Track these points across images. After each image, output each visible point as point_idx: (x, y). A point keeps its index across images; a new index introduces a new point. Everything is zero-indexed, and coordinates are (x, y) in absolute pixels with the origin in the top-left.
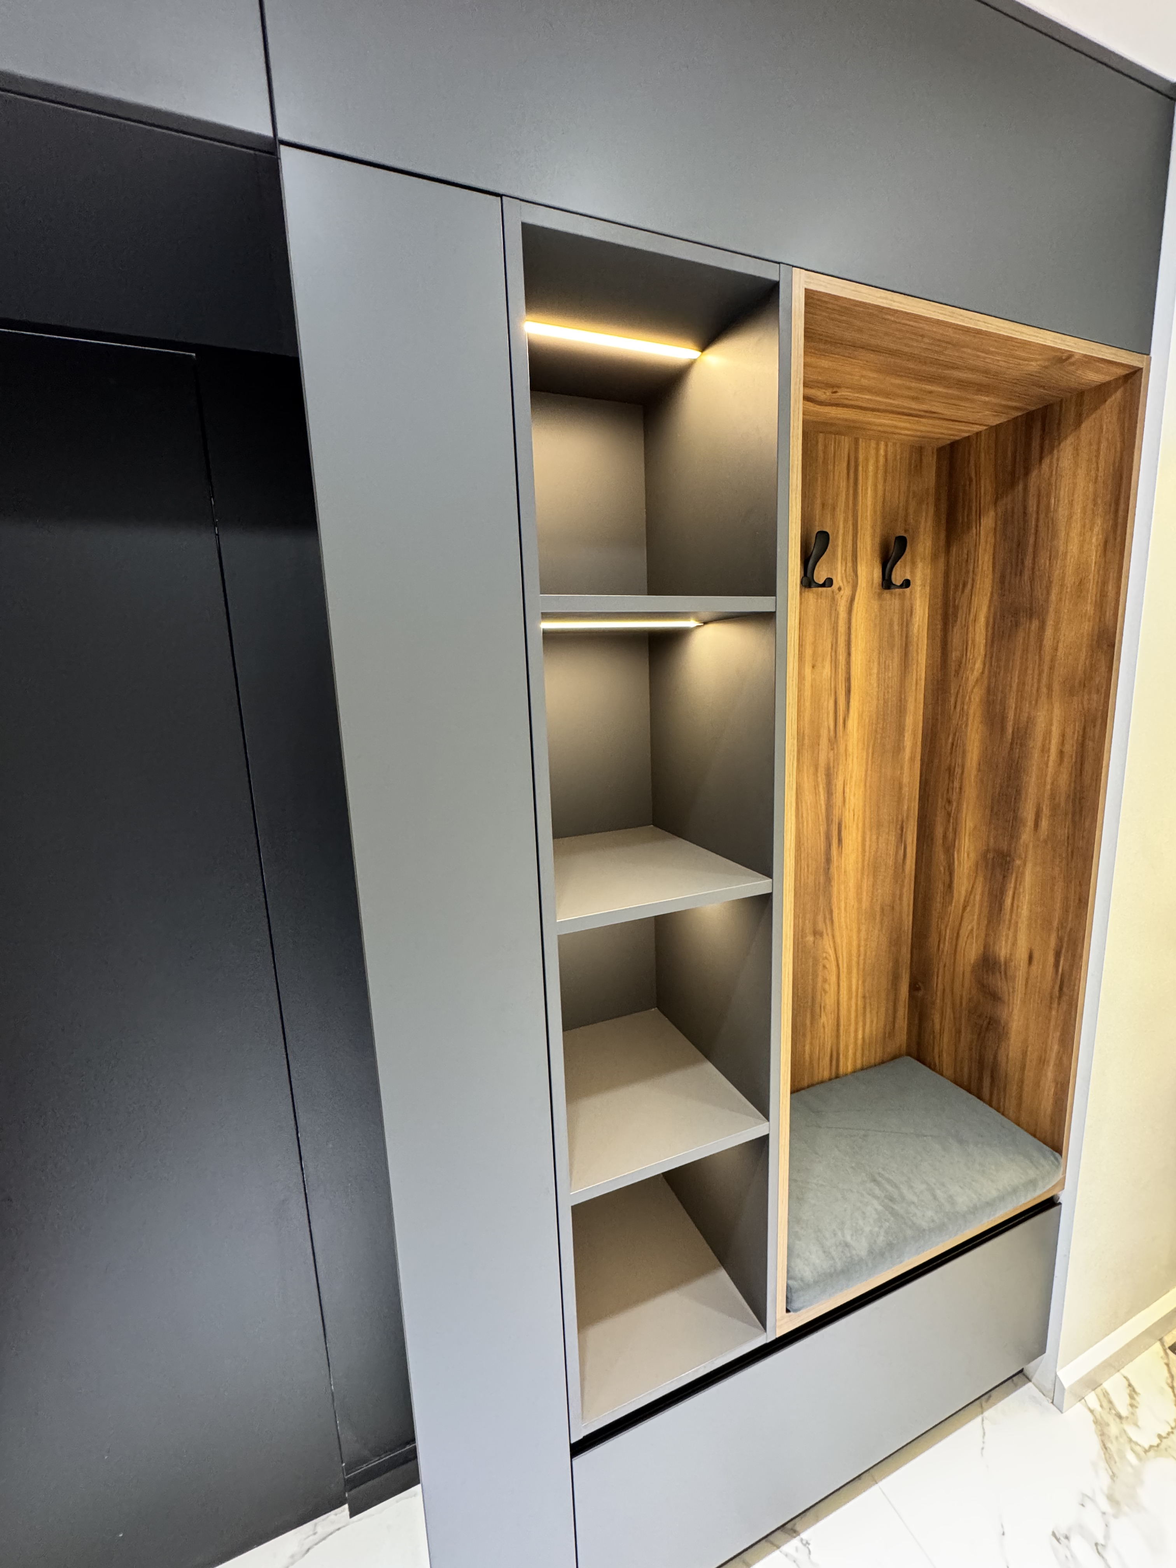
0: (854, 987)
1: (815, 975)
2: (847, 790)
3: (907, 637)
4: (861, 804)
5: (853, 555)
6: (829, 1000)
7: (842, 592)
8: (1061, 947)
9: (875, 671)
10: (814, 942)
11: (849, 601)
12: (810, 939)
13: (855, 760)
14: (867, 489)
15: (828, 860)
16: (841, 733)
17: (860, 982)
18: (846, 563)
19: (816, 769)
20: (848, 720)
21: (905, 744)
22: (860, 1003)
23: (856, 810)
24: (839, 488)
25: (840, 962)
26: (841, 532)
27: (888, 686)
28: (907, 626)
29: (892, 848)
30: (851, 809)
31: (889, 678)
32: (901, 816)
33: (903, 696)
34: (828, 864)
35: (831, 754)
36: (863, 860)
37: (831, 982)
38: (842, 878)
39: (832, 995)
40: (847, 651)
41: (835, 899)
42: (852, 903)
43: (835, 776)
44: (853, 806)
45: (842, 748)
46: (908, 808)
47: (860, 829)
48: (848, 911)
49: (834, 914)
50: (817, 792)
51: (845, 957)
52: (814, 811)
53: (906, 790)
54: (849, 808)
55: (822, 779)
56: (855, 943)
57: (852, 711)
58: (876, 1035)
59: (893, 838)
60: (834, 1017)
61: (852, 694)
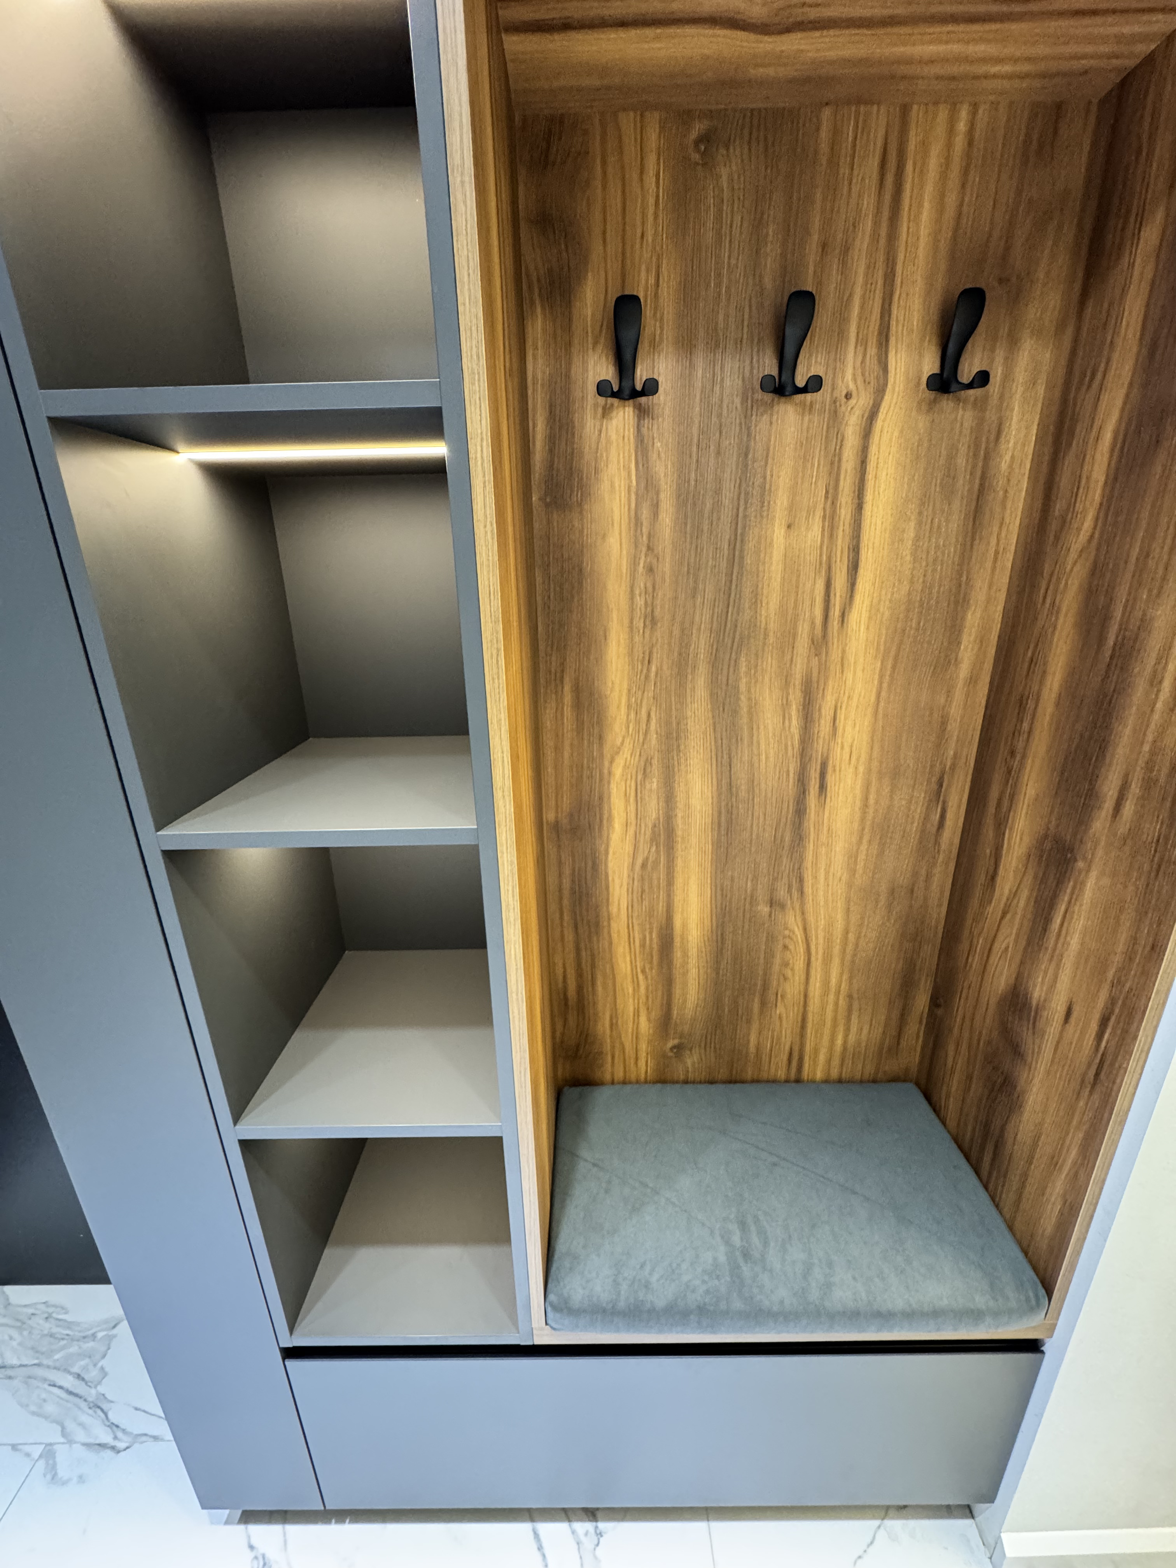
0: (834, 981)
1: (770, 955)
2: (841, 716)
3: (983, 477)
4: (866, 737)
5: (880, 333)
6: (792, 989)
7: (853, 402)
8: (1112, 1012)
9: (911, 534)
10: (770, 916)
11: (866, 415)
12: (764, 908)
13: (859, 673)
14: (920, 205)
15: (800, 811)
16: (835, 634)
17: (845, 977)
18: (865, 349)
19: (787, 684)
20: (850, 611)
21: (960, 655)
22: (842, 1002)
23: (854, 748)
24: (859, 210)
25: (813, 948)
26: (858, 292)
27: (935, 560)
28: (987, 458)
29: (918, 811)
30: (845, 744)
31: (937, 547)
32: (941, 763)
33: (964, 578)
34: (799, 817)
35: (815, 661)
36: (863, 819)
37: (796, 968)
38: (823, 838)
39: (796, 984)
40: (856, 501)
41: (809, 865)
42: (839, 874)
43: (820, 695)
44: (850, 740)
45: (835, 654)
46: (955, 755)
47: (860, 776)
48: (830, 883)
49: (806, 884)
50: (787, 715)
51: (821, 941)
52: (780, 742)
53: (953, 727)
54: (842, 743)
55: (796, 697)
56: (839, 926)
57: (858, 598)
58: (866, 1046)
59: (921, 796)
60: (798, 1010)
61: (861, 571)
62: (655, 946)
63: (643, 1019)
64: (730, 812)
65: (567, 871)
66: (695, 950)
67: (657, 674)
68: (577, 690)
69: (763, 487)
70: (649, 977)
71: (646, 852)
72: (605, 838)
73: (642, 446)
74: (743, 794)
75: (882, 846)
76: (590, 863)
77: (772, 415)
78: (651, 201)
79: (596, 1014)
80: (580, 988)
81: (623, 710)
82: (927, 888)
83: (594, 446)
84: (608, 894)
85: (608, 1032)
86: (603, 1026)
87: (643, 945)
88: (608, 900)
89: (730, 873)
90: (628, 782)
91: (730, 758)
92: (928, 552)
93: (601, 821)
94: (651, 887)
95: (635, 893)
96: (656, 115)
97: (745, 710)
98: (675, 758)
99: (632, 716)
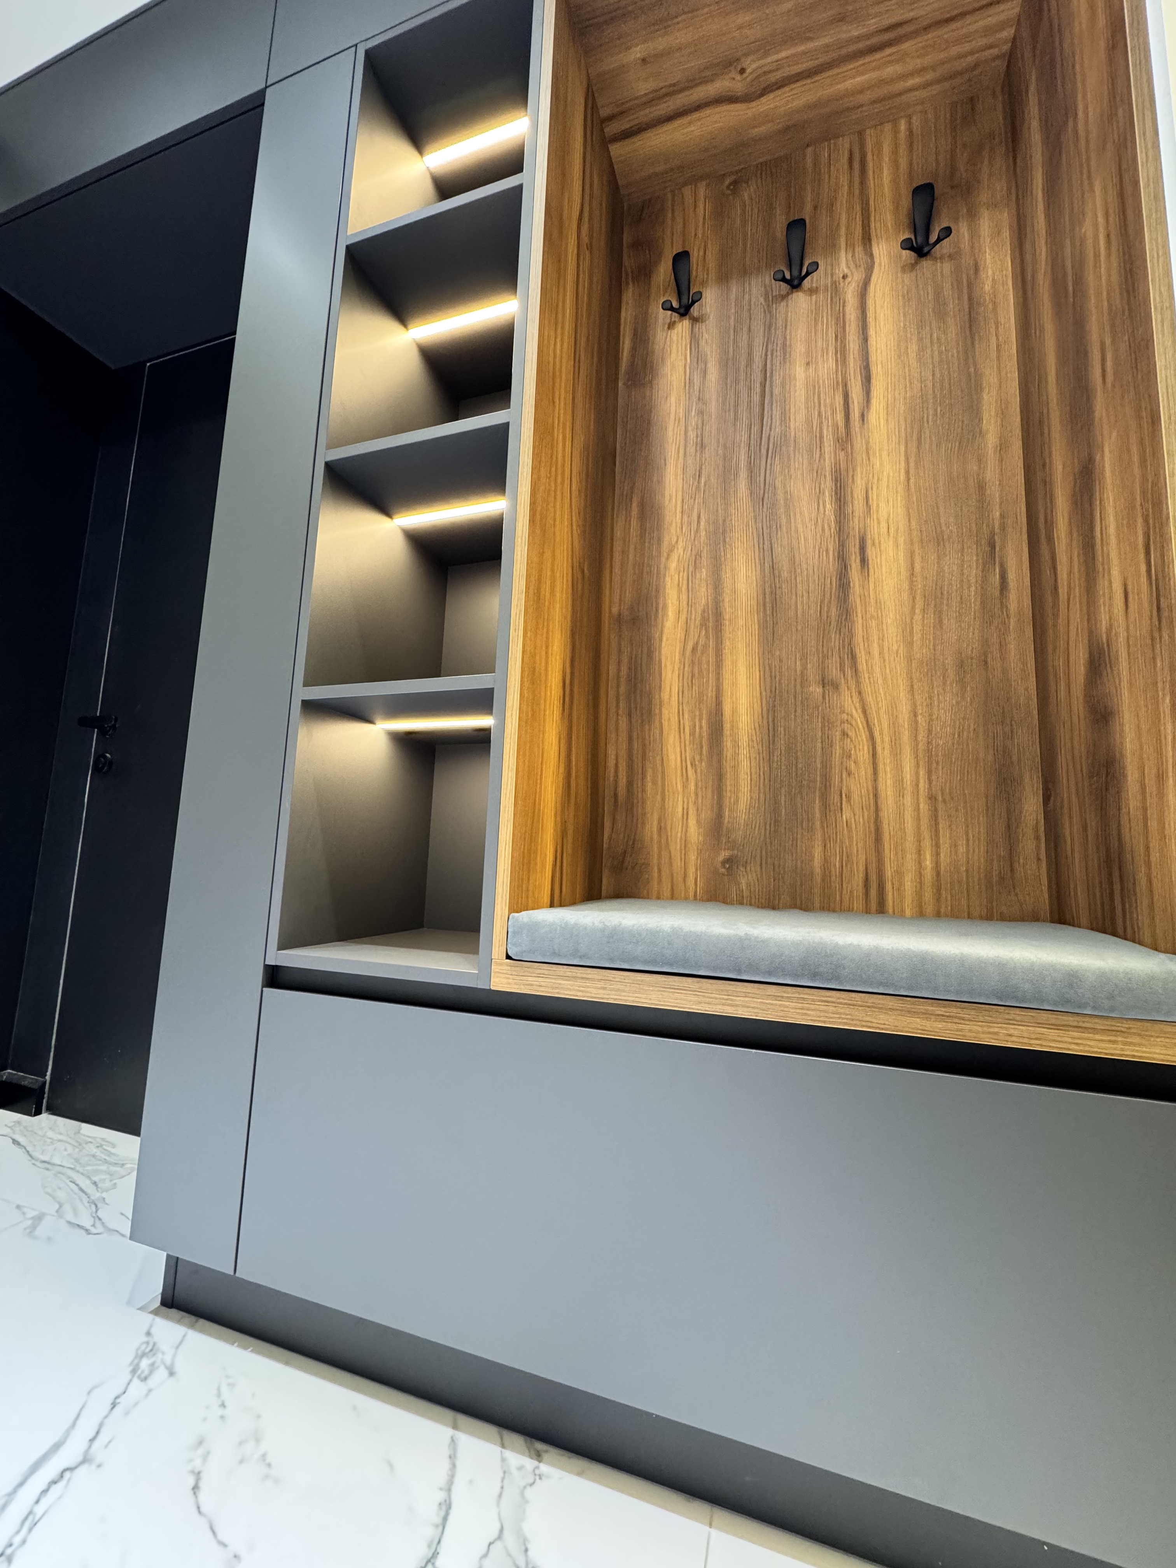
0: (908, 777)
1: (828, 744)
2: (873, 495)
3: (970, 299)
4: (901, 511)
5: (863, 238)
6: (858, 786)
7: (849, 279)
9: (913, 348)
10: (824, 698)
11: (861, 285)
12: (816, 690)
13: (885, 458)
14: (881, 169)
15: (844, 586)
16: (857, 429)
17: (922, 773)
18: (854, 249)
19: (818, 476)
20: (868, 412)
21: (984, 428)
22: (924, 806)
23: (891, 522)
24: (837, 183)
25: (877, 734)
27: (941, 361)
28: (970, 286)
29: (973, 573)
30: (881, 519)
31: (940, 353)
32: (988, 526)
33: (972, 370)
34: (844, 592)
35: (842, 455)
36: (912, 588)
37: (861, 760)
38: (872, 610)
39: (863, 780)
40: (862, 336)
41: (860, 640)
42: (895, 647)
43: (850, 481)
44: (886, 516)
45: (859, 444)
46: (1002, 516)
47: (902, 547)
48: (887, 658)
49: (859, 660)
50: (821, 502)
51: (885, 725)
52: (816, 524)
53: (993, 491)
54: (878, 519)
55: (828, 485)
56: (904, 710)
57: (874, 402)
58: (967, 871)
59: (972, 559)
60: (869, 818)
61: (873, 381)
62: (705, 734)
63: (692, 822)
64: (773, 593)
65: (625, 660)
66: (746, 738)
67: (705, 485)
68: (642, 506)
69: (784, 345)
70: (699, 771)
71: (696, 637)
72: (660, 628)
73: (694, 339)
74: (785, 574)
75: (939, 614)
76: (645, 650)
77: (787, 301)
78: (701, 219)
79: (644, 814)
80: (630, 783)
81: (679, 515)
82: (1003, 658)
83: (662, 346)
84: (661, 680)
85: (655, 836)
86: (651, 828)
87: (692, 734)
88: (660, 687)
89: (778, 653)
90: (681, 574)
91: (771, 544)
92: (933, 358)
93: (657, 610)
94: (700, 671)
95: (686, 678)
96: (704, 183)
97: (782, 502)
98: (722, 549)
99: (685, 519)
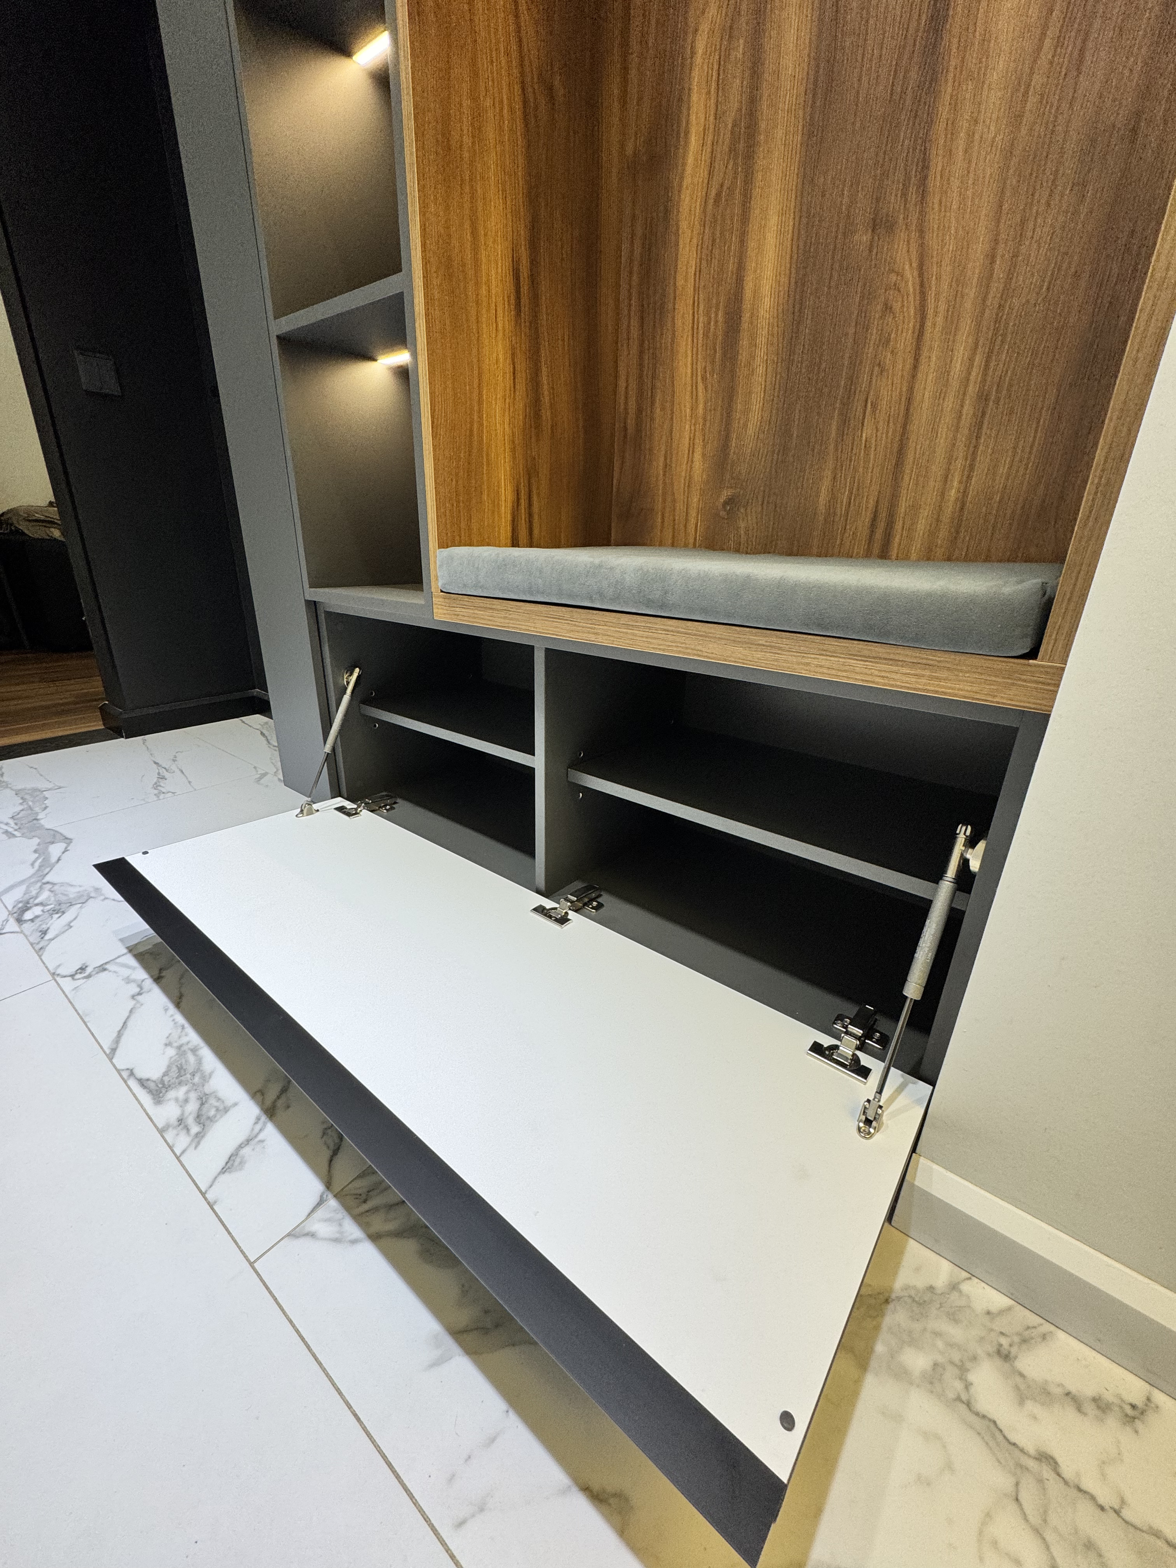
6: (890, 389)
12: (863, 238)
15: (938, 17)
17: (978, 358)
22: (968, 410)
25: (930, 302)
34: (936, 31)
38: (972, 59)
41: (942, 129)
48: (974, 156)
49: (932, 170)
51: (946, 284)
62: (719, 332)
64: (831, 63)
65: (639, 231)
66: (765, 332)
70: (709, 386)
71: (722, 174)
72: (680, 168)
74: (852, 17)
76: (662, 210)
79: (651, 449)
80: (639, 413)
84: (677, 258)
85: (661, 476)
86: (657, 469)
87: (706, 335)
88: (676, 267)
89: (821, 180)
90: (711, 58)
93: (678, 137)
94: (723, 232)
95: (705, 247)
